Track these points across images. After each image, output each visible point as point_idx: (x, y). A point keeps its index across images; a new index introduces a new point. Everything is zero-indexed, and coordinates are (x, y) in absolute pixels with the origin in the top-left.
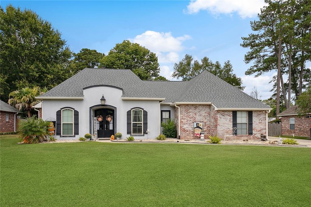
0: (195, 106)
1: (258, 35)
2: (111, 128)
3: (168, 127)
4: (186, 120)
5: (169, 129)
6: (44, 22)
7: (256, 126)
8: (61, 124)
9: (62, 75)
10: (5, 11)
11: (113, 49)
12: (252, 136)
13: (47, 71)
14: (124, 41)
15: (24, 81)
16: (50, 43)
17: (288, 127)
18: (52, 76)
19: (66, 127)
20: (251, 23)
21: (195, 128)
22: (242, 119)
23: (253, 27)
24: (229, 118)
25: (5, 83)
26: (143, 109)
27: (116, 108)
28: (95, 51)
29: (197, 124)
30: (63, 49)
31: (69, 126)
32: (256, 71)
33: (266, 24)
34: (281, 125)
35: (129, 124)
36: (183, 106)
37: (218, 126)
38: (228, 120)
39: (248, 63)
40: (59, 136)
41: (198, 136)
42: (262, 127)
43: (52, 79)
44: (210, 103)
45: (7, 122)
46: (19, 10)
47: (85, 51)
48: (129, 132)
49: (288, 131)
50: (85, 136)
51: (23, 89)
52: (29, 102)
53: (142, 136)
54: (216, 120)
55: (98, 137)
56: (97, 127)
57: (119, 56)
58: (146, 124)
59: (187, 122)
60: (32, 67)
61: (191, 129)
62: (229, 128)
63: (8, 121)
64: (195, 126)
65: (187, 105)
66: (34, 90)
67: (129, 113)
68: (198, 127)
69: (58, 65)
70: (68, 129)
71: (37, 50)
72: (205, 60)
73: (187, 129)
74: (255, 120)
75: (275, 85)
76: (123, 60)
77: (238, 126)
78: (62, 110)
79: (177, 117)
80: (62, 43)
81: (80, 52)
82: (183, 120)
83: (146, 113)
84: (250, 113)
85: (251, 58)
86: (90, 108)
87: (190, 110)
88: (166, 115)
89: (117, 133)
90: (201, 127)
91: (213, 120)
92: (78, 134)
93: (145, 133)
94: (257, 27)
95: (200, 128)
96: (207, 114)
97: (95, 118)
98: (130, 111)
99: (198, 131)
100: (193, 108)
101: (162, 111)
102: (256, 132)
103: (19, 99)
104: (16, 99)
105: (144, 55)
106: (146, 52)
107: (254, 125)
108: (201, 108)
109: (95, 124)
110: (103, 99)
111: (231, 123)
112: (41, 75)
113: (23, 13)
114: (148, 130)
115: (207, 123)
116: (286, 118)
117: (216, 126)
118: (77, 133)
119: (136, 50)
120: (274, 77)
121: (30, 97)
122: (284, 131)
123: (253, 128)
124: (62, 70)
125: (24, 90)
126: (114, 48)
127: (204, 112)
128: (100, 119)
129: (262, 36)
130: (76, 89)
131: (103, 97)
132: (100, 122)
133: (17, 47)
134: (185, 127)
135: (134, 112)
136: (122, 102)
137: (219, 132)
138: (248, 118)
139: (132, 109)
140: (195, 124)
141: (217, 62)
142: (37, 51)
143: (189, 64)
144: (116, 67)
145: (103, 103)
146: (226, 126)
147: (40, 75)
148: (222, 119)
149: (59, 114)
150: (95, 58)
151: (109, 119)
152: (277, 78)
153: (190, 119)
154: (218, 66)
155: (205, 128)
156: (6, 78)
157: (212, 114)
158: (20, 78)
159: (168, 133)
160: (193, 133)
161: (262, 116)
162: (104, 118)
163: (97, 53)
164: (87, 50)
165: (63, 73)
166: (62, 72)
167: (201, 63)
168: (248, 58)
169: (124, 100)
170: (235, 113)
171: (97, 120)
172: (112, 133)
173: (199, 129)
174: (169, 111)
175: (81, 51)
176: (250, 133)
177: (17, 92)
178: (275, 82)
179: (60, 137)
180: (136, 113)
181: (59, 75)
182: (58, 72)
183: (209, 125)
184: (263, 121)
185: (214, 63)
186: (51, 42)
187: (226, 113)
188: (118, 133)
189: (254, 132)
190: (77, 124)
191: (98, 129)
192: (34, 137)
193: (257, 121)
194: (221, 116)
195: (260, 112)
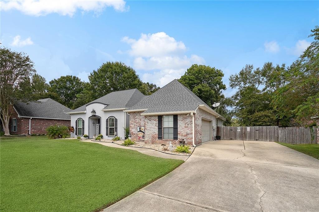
8: (77, 128)
12: (177, 141)
19: (79, 130)
21: (138, 132)
22: (168, 123)
24: (155, 122)
26: (115, 117)
27: (101, 117)
29: (140, 128)
34: (316, 130)
35: (107, 128)
36: (131, 113)
37: (146, 130)
38: (154, 125)
40: (77, 135)
41: (141, 138)
42: (188, 131)
44: (147, 109)
48: (107, 135)
58: (116, 128)
59: (134, 127)
62: (155, 132)
64: (139, 130)
65: (135, 112)
67: (107, 120)
68: (140, 131)
70: (80, 132)
73: (134, 132)
77: (164, 131)
78: (78, 120)
83: (116, 120)
84: (175, 117)
86: (89, 118)
87: (137, 117)
95: (142, 132)
97: (98, 125)
98: (108, 119)
99: (141, 134)
102: (181, 137)
107: (180, 130)
109: (97, 128)
110: (94, 112)
111: (156, 127)
118: (83, 134)
131: (93, 110)
134: (133, 130)
135: (110, 120)
136: (103, 113)
138: (173, 121)
139: (109, 117)
140: (138, 128)
145: (93, 114)
146: (152, 130)
148: (149, 124)
149: (77, 122)
153: (137, 124)
161: (188, 120)
169: (105, 112)
170: (160, 118)
176: (176, 138)
184: (189, 125)
189: (179, 137)
190: (83, 128)
193: (183, 126)
194: (148, 121)
195: (186, 116)
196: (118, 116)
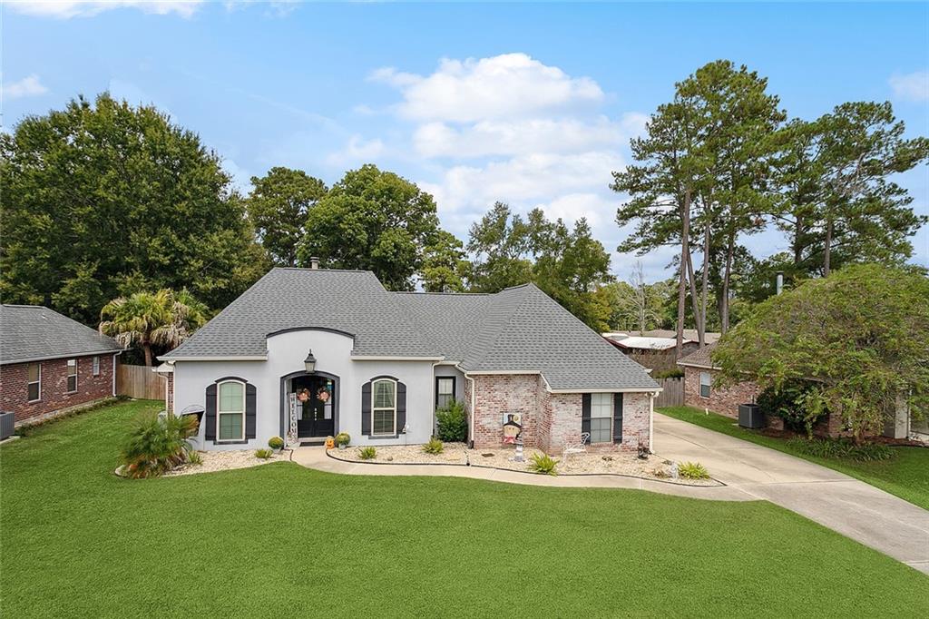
0: (508, 378)
1: (645, 170)
2: (328, 416)
3: (449, 420)
4: (487, 408)
5: (451, 425)
6: (182, 133)
7: (629, 424)
8: (216, 416)
9: (224, 257)
10: (93, 107)
11: (340, 182)
12: (621, 445)
13: (189, 248)
14: (365, 165)
15: (135, 275)
16: (195, 186)
17: (696, 388)
18: (201, 262)
19: (227, 422)
20: (633, 142)
21: (506, 424)
22: (603, 410)
23: (635, 150)
24: (575, 407)
25: (92, 280)
26: (397, 380)
27: (338, 377)
28: (302, 174)
29: (509, 416)
30: (226, 193)
31: (235, 418)
32: (639, 246)
33: (661, 148)
34: (684, 384)
35: (366, 413)
36: (482, 377)
37: (553, 426)
38: (574, 413)
39: (623, 224)
40: (212, 442)
41: (512, 441)
42: (643, 426)
43: (200, 269)
44: (538, 372)
45: (95, 376)
46: (125, 106)
47: (279, 173)
48: (366, 431)
49: (697, 399)
50: (270, 445)
51: (134, 295)
52: (150, 328)
53: (394, 437)
54: (549, 412)
55: (299, 437)
56: (297, 414)
57: (353, 201)
58: (402, 412)
59: (488, 412)
60: (156, 243)
61: (496, 426)
62: (576, 428)
63: (98, 373)
64: (506, 421)
65: (491, 375)
66: (159, 297)
67: (366, 386)
68: (511, 423)
69: (215, 238)
70: (232, 426)
71: (167, 202)
72: (537, 215)
73: (488, 426)
74: (628, 411)
75: (677, 274)
76: (362, 212)
77: (594, 425)
78: (218, 384)
79: (468, 394)
80: (225, 180)
81: (267, 176)
82: (480, 408)
83: (402, 389)
84: (618, 399)
85: (631, 216)
86: (282, 378)
87: (496, 387)
88: (446, 386)
89: (340, 433)
90: (518, 422)
91: (542, 410)
92: (253, 436)
93: (400, 431)
94: (643, 150)
95: (515, 425)
96: (532, 394)
97: (293, 395)
98: (369, 384)
99: (512, 432)
100: (502, 381)
101: (437, 378)
102: (628, 437)
103: (125, 320)
104: (117, 323)
105: (407, 198)
106: (411, 192)
107: (625, 423)
108: (519, 382)
109: (292, 409)
110: (310, 359)
111: (579, 419)
112: (175, 258)
113: (135, 111)
114: (407, 426)
115: (530, 413)
116: (694, 370)
117: (548, 425)
118: (251, 434)
119: (390, 190)
120: (676, 257)
121: (150, 317)
122: (689, 397)
123: (624, 428)
124: (223, 246)
125: (138, 298)
126: (342, 180)
127: (524, 391)
128: (304, 397)
129: (653, 171)
130: (250, 331)
131: (310, 355)
132: (304, 402)
133: (121, 197)
134: (484, 421)
135: (378, 386)
136: (351, 365)
137: (554, 438)
138: (613, 406)
139: (372, 380)
140: (506, 415)
141: (560, 221)
142: (167, 205)
143: (502, 226)
144: (346, 227)
145: (310, 368)
146: (569, 426)
147: (172, 260)
148: (561, 411)
149: (211, 393)
150: (302, 191)
151: (324, 396)
152: (680, 260)
153: (496, 406)
154: (562, 232)
155: (526, 423)
156: (95, 269)
157: (542, 395)
158: (128, 269)
159: (450, 433)
160: (502, 434)
161: (642, 404)
162: (313, 395)
163: (306, 178)
164: (282, 170)
165: (227, 252)
166: (224, 251)
167: (526, 222)
168: (624, 216)
169: (356, 361)
170: (587, 399)
171: (298, 398)
172: (328, 428)
173: (513, 427)
174: (454, 378)
175: (270, 173)
176: (618, 440)
177: (119, 303)
178: (678, 266)
179: (214, 444)
180: (381, 388)
181: (217, 258)
182: (215, 252)
183: (534, 418)
184: (644, 414)
185: (553, 221)
186: (200, 183)
187: (570, 398)
188: (342, 434)
189: (625, 437)
190: (251, 415)
191: (300, 418)
192: (154, 464)
193: (633, 414)
194: (560, 405)
195: (637, 396)
196: (410, 377)
